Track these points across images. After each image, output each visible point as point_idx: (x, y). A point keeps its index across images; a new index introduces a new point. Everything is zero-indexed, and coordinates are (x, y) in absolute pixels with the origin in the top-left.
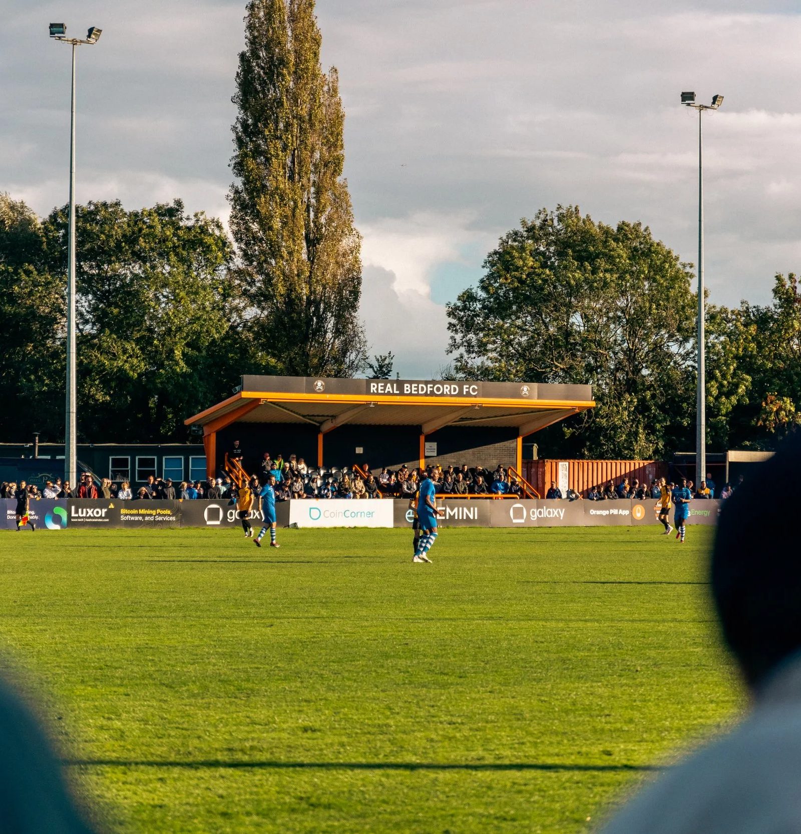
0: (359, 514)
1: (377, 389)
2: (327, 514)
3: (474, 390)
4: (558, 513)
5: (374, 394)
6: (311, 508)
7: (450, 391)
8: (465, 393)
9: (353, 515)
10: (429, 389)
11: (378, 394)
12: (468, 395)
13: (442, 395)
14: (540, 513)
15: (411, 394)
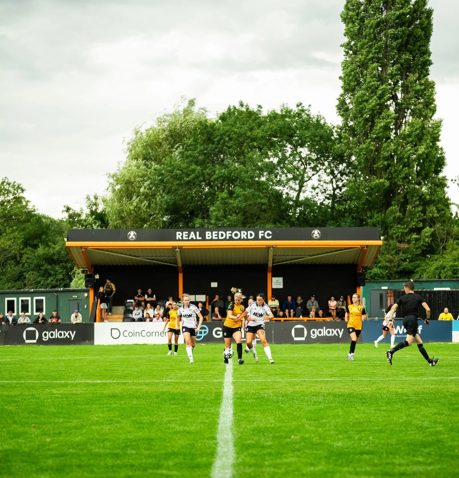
0: (154, 334)
1: (182, 237)
2: (126, 334)
3: (268, 235)
4: (337, 332)
5: (179, 240)
6: (111, 329)
7: (247, 236)
8: (260, 237)
9: (149, 334)
10: (228, 235)
11: (183, 240)
12: (263, 238)
13: (240, 239)
14: (320, 332)
15: (212, 240)
